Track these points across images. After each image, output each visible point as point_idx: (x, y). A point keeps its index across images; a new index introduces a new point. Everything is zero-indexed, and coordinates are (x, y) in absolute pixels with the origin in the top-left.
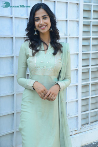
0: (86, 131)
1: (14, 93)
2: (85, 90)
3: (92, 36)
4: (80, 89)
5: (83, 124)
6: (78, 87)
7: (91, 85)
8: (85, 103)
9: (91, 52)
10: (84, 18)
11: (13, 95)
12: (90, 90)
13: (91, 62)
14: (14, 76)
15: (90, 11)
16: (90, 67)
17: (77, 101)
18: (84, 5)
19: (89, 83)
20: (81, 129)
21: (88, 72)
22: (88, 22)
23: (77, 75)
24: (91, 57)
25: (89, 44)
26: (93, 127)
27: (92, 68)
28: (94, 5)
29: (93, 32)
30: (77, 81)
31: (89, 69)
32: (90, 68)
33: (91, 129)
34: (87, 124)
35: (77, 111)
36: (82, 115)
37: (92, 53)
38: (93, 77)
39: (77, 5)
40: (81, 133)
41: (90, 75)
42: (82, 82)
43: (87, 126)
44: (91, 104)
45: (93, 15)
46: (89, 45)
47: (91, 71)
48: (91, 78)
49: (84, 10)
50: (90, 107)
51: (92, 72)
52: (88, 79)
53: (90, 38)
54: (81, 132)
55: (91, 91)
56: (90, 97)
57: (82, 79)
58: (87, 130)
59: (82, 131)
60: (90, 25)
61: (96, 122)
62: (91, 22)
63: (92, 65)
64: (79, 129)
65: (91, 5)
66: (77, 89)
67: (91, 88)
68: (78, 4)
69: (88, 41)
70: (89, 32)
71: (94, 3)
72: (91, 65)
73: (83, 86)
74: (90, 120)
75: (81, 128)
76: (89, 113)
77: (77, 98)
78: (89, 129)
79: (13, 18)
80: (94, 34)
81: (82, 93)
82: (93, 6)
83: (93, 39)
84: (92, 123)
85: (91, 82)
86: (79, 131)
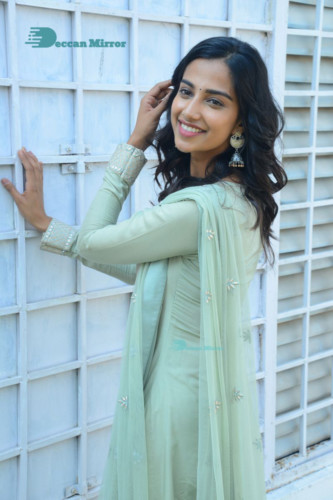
0: (290, 482)
1: (21, 380)
2: (287, 338)
3: (317, 146)
4: (272, 336)
5: (280, 455)
6: (264, 330)
7: (312, 317)
8: (287, 383)
9: (311, 204)
10: (289, 83)
11: (18, 385)
12: (307, 336)
13: (312, 239)
14: (18, 314)
15: (309, 58)
16: (309, 257)
17: (261, 381)
18: (289, 36)
19: (304, 314)
20: (273, 476)
21: (302, 274)
22: (303, 99)
23: (261, 287)
24: (312, 219)
25: (306, 175)
26: (314, 464)
27: (314, 261)
28: (324, 39)
29: (319, 132)
30: (262, 311)
31: (302, 266)
32: (306, 262)
33: (307, 472)
34: (296, 452)
35: (262, 416)
36: (277, 426)
37: (316, 208)
38: (316, 288)
39: (262, 36)
40: (273, 490)
41: (309, 284)
42: (280, 311)
43: (294, 460)
44: (309, 382)
45: (318, 72)
46: (304, 180)
47: (309, 268)
48: (312, 293)
49: (290, 57)
50: (307, 393)
51: (314, 272)
52: (301, 296)
53: (310, 154)
54: (274, 487)
55: (311, 338)
56: (307, 360)
57: (280, 300)
58: (295, 477)
59: (277, 482)
60: (307, 109)
61: (326, 443)
62: (313, 97)
63: (315, 250)
64: (267, 477)
65: (316, 37)
66: (261, 337)
67: (309, 329)
68: (266, 34)
69: (302, 164)
70: (307, 133)
71: (324, 30)
72: (310, 250)
73: (283, 325)
74: (306, 437)
75: (275, 472)
76: (301, 417)
77: (260, 369)
78: (299, 475)
79: (15, 91)
80: (324, 139)
81: (279, 347)
82: (320, 41)
83: (319, 157)
84: (311, 446)
85: (309, 308)
86: (267, 483)
